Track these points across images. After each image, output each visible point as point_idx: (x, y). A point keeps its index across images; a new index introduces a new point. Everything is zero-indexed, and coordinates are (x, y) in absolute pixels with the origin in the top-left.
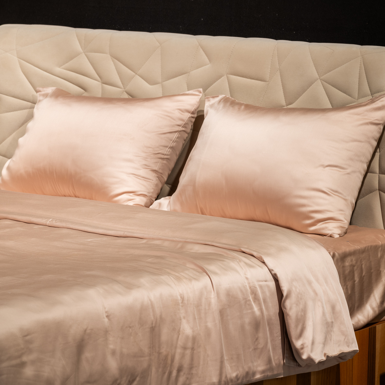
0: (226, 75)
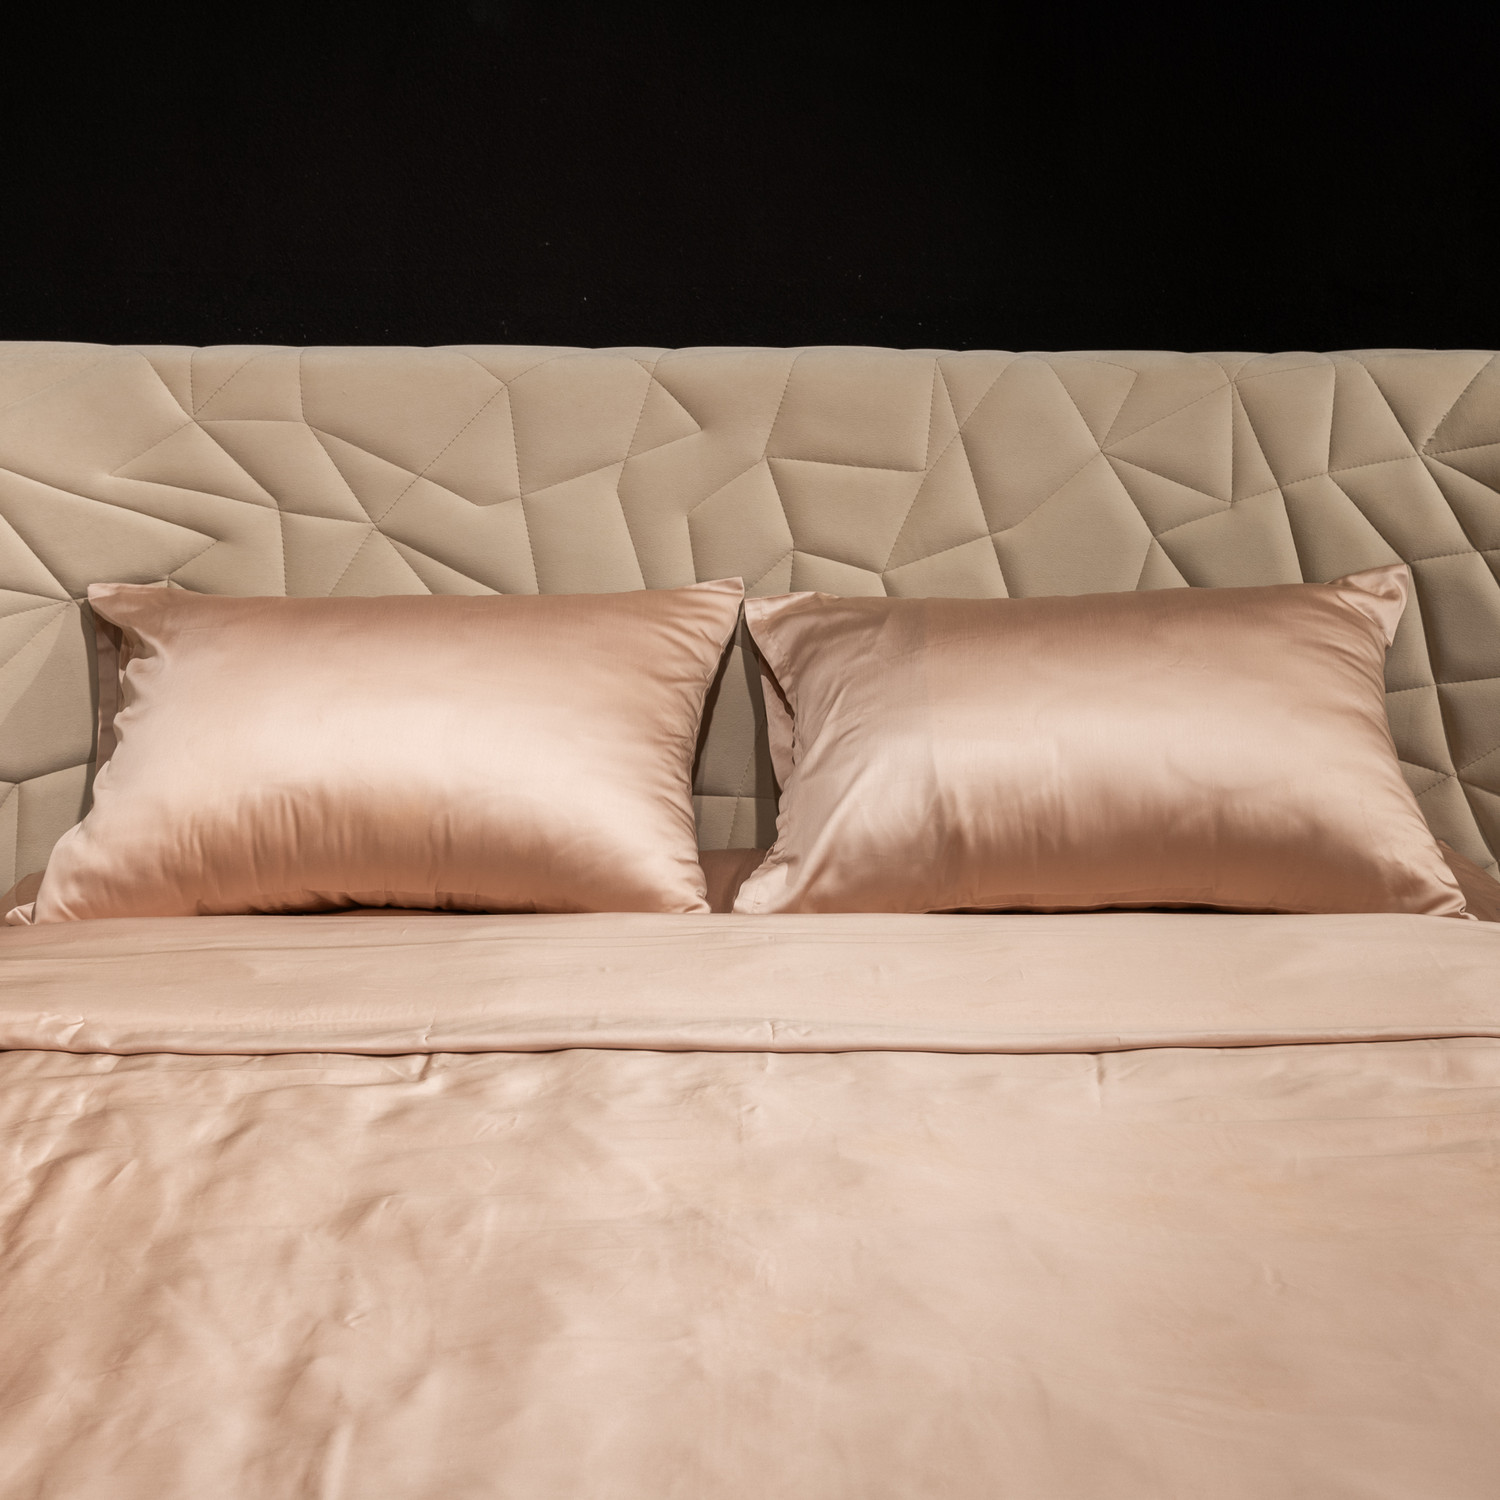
0: (765, 458)
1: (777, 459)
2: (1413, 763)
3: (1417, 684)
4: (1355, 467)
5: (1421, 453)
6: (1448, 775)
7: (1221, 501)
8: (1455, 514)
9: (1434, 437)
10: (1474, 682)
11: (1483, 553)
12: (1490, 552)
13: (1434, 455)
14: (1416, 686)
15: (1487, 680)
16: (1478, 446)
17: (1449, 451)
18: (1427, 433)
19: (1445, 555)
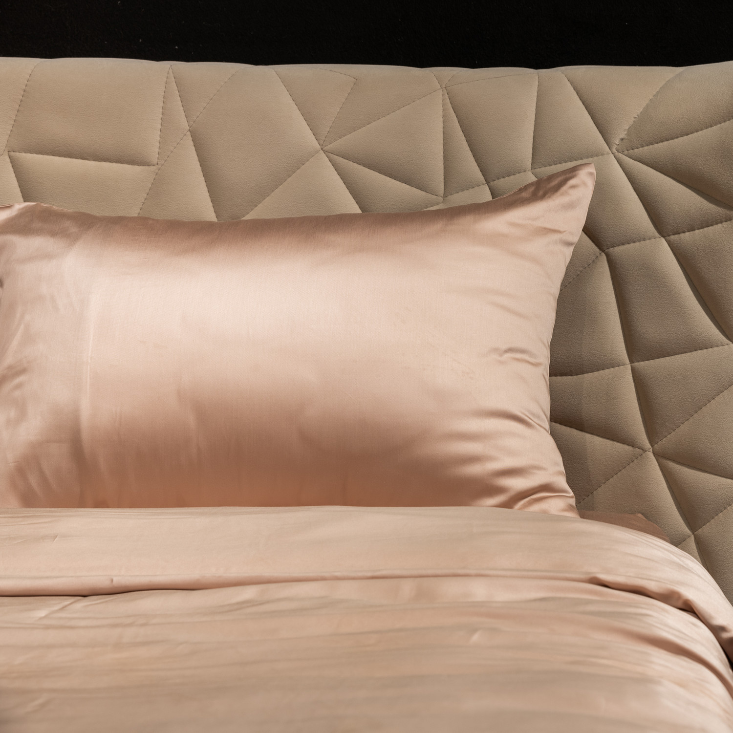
0: (6, 153)
1: (17, 154)
2: (613, 440)
3: (613, 364)
4: (555, 164)
5: (614, 150)
6: (645, 451)
7: (434, 197)
8: (644, 205)
9: (626, 137)
10: (662, 359)
11: (668, 238)
12: (672, 237)
13: (626, 152)
14: (613, 366)
15: (673, 357)
16: (662, 142)
17: (638, 148)
18: (620, 133)
19: (634, 242)
